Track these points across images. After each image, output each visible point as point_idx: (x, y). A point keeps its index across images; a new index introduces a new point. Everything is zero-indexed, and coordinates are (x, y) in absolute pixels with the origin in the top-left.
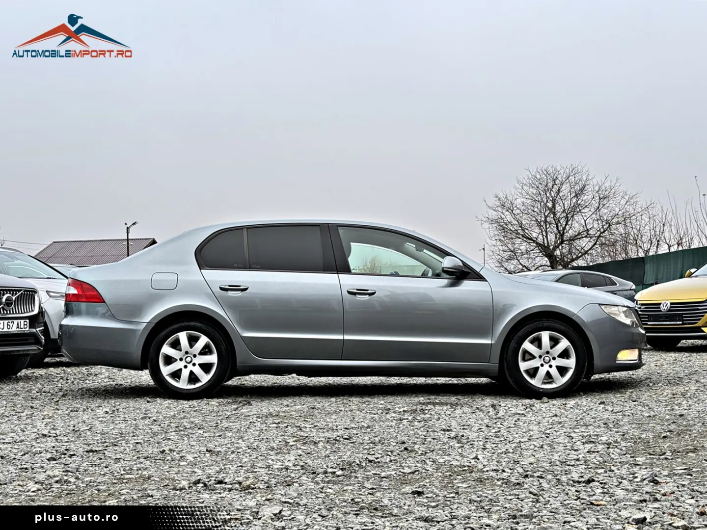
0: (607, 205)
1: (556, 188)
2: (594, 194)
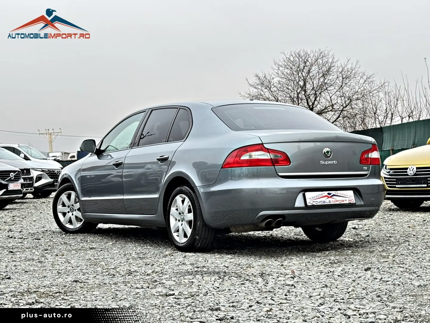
0: (349, 84)
1: (306, 69)
2: (338, 74)
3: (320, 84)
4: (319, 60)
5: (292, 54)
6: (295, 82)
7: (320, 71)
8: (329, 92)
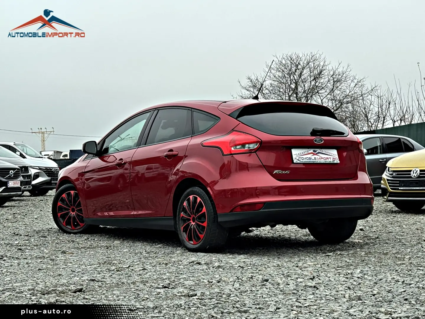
1: (298, 72)
2: (329, 78)
3: (311, 87)
4: (310, 63)
5: (284, 57)
6: (287, 85)
7: (311, 74)
8: (320, 95)
